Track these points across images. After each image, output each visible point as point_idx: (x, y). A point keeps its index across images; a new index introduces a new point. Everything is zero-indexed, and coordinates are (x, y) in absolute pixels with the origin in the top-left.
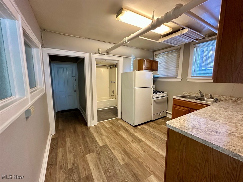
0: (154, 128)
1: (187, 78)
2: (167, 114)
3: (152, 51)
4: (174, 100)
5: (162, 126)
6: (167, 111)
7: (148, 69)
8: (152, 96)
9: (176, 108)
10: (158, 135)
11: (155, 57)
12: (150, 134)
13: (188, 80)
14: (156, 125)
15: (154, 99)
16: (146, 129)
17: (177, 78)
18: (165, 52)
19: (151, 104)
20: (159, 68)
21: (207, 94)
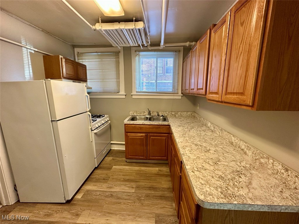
0: (105, 180)
1: (131, 94)
2: (112, 146)
3: (70, 44)
4: (126, 126)
5: (115, 169)
6: (112, 142)
7: (71, 78)
8: (90, 127)
9: (130, 137)
10: (118, 190)
11: (78, 56)
12: (106, 199)
13: (134, 97)
14: (105, 172)
15: (95, 131)
16: (94, 191)
17: (120, 93)
18: (96, 52)
19: (92, 142)
20: (88, 77)
21: (154, 112)
